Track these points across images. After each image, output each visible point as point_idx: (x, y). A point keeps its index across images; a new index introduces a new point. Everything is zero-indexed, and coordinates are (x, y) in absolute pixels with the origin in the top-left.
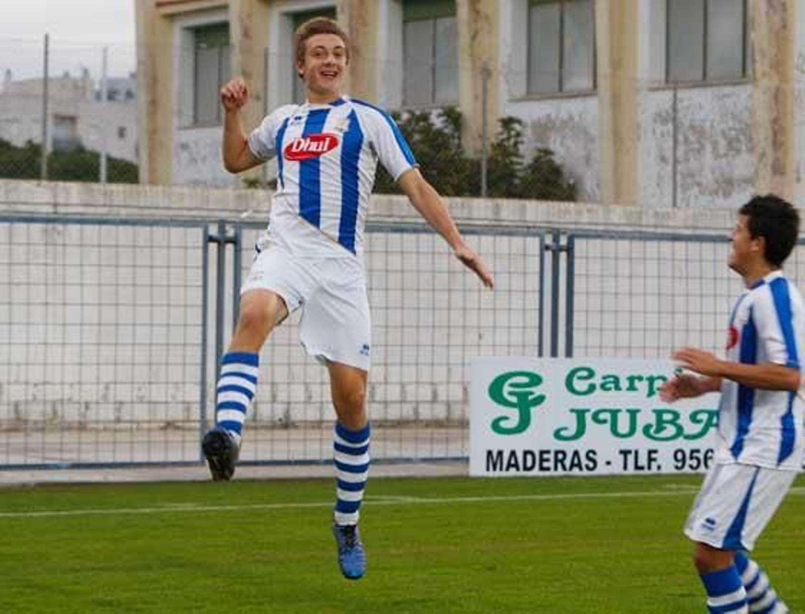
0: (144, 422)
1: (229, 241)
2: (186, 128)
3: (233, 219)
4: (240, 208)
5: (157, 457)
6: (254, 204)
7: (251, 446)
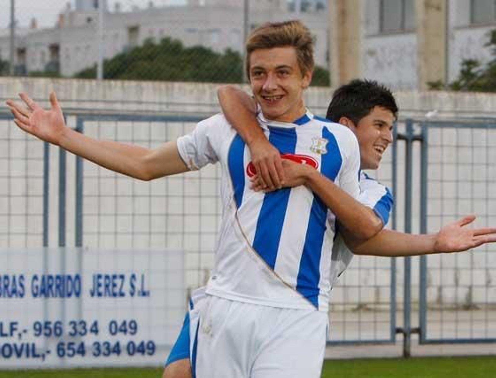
0: (339, 304)
1: (416, 138)
2: (374, 36)
3: (419, 119)
4: (425, 109)
5: (352, 336)
6: (437, 105)
7: (437, 326)
